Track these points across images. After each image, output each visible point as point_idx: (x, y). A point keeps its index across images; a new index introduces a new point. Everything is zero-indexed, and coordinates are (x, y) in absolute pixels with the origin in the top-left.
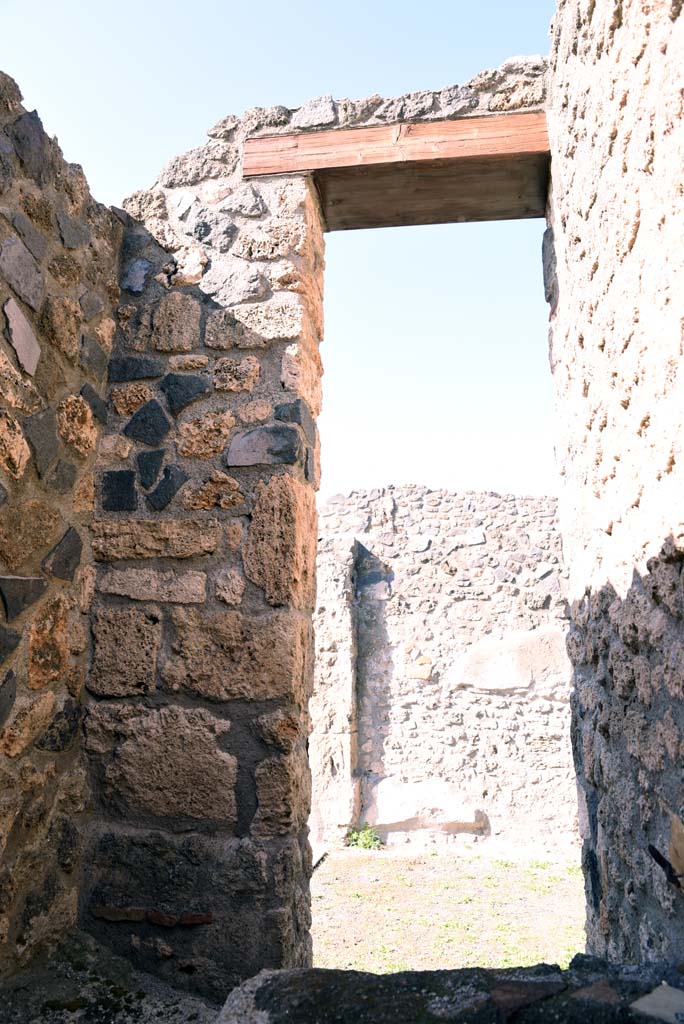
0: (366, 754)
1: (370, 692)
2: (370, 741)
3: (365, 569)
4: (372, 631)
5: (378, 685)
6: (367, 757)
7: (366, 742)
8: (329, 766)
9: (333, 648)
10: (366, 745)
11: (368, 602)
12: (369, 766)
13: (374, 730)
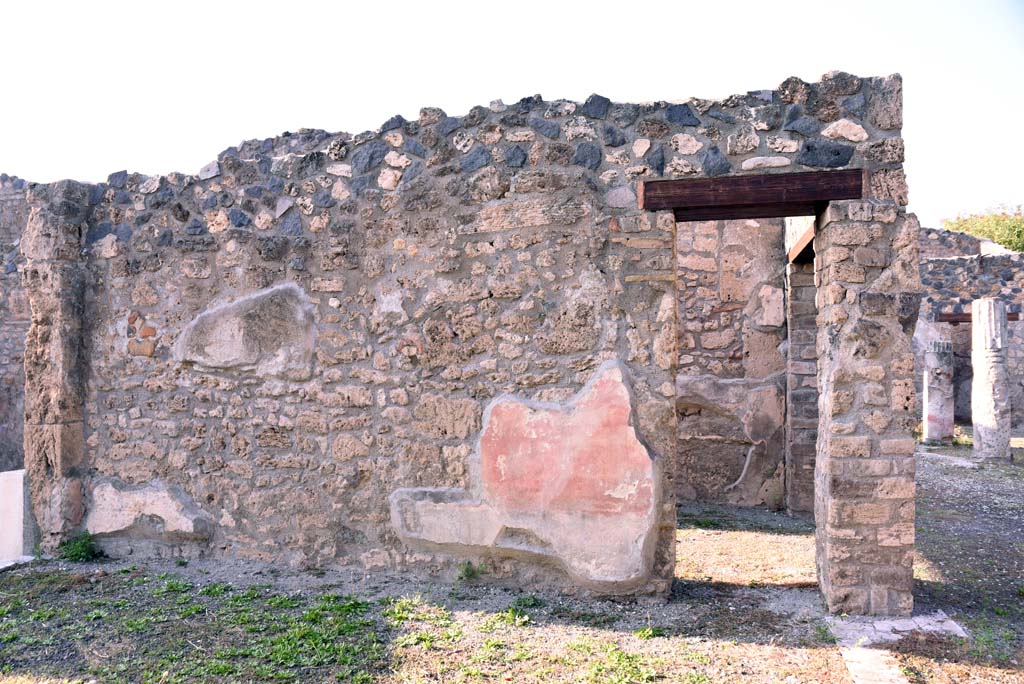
0: (92, 448)
1: (96, 374)
2: (96, 432)
3: (95, 220)
4: (98, 298)
5: (103, 364)
6: (92, 452)
7: (91, 435)
8: (44, 462)
9: (46, 321)
10: (91, 438)
11: (95, 263)
12: (93, 463)
13: (99, 420)
